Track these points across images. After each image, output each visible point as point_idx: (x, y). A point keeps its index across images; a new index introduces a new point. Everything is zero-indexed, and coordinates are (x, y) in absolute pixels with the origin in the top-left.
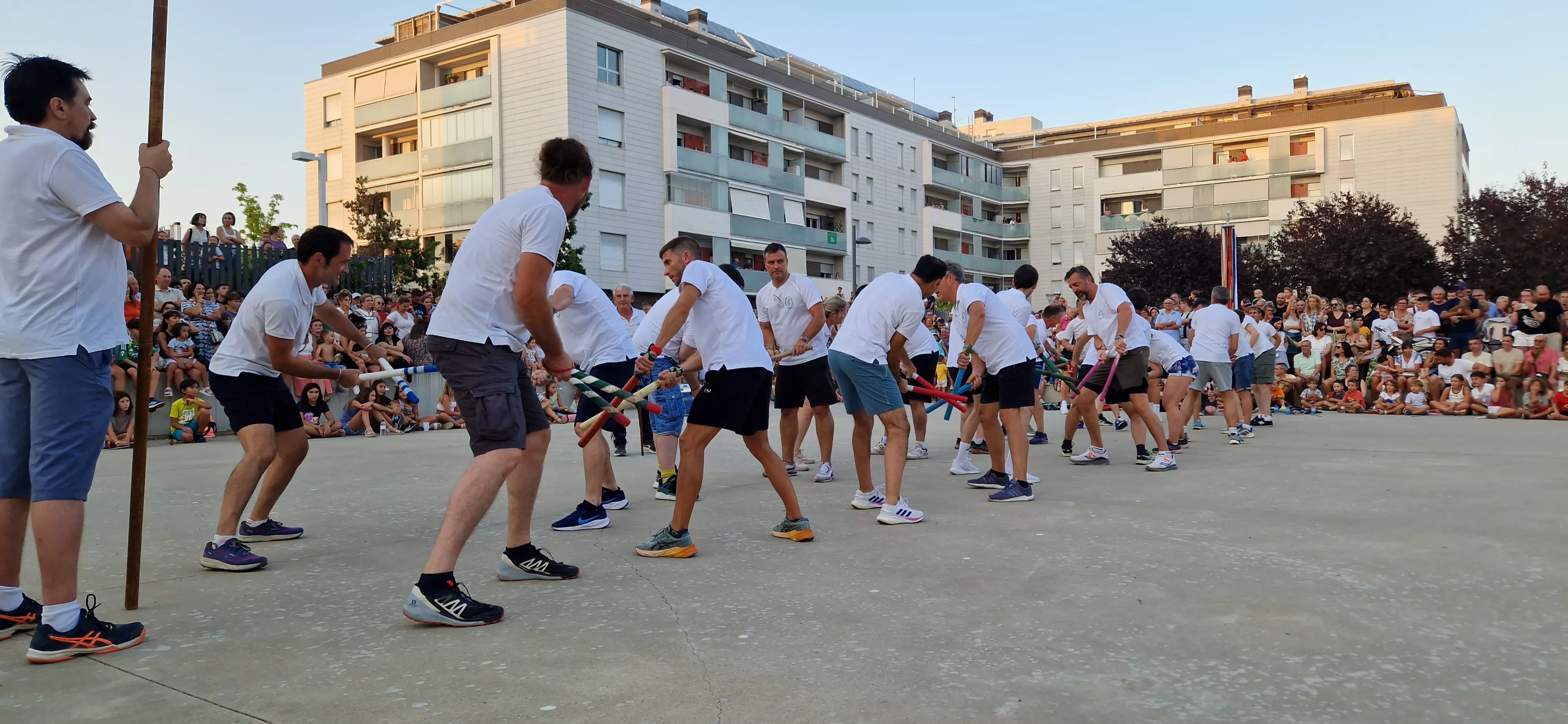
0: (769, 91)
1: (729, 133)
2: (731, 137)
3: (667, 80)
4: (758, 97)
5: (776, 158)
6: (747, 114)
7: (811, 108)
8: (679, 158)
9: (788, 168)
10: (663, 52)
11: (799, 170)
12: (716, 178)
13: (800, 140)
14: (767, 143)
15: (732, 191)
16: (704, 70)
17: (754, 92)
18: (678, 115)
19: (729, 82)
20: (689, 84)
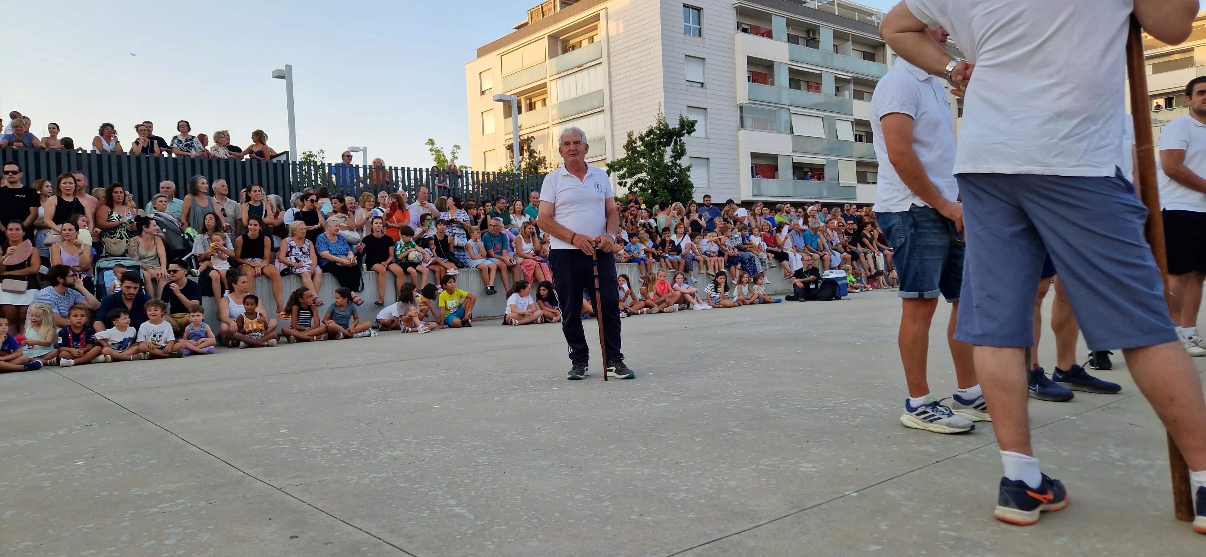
0: (822, 30)
1: (789, 67)
2: (791, 71)
3: (738, 29)
4: (811, 35)
5: (828, 85)
6: (803, 50)
7: (857, 41)
8: (750, 92)
9: (838, 93)
10: (733, 6)
11: (848, 94)
12: (780, 106)
13: (849, 68)
14: (822, 74)
15: (792, 116)
16: (767, 18)
17: (808, 32)
18: (748, 56)
19: (788, 26)
20: (755, 31)
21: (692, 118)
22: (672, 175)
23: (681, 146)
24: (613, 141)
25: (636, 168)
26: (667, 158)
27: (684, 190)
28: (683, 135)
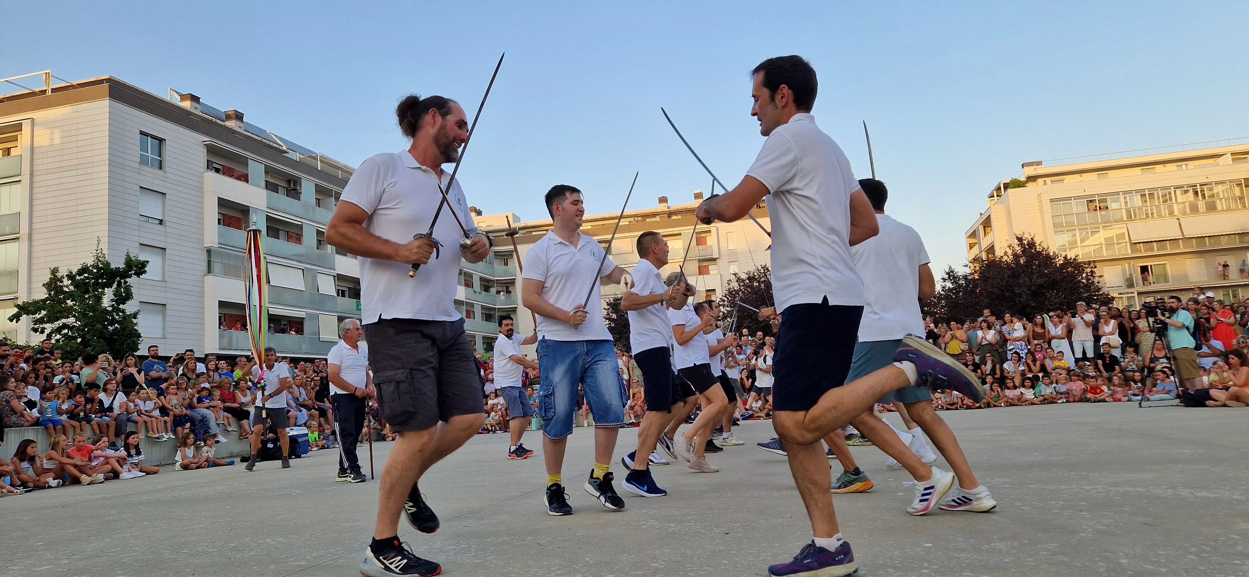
0: (302, 180)
1: (266, 215)
3: (208, 168)
4: (292, 186)
5: (309, 238)
6: (282, 200)
8: (220, 236)
9: (319, 247)
10: (205, 143)
14: (302, 225)
15: (269, 265)
16: (244, 161)
17: (289, 182)
18: (219, 198)
19: (266, 172)
20: (228, 172)
21: (142, 258)
22: (113, 322)
23: (125, 288)
24: (30, 277)
25: (60, 312)
26: (107, 301)
27: (127, 340)
28: (130, 276)
